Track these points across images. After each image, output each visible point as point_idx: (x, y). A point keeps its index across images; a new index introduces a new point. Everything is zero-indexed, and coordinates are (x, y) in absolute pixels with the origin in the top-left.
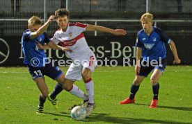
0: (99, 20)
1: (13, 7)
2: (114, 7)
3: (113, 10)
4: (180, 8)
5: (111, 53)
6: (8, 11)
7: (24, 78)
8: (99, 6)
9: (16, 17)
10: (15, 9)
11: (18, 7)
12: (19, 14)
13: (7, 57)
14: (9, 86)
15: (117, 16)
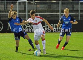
0: (40, 13)
1: (4, 8)
2: (46, 8)
3: (46, 9)
4: (73, 8)
5: (45, 27)
6: (3, 9)
7: (9, 38)
8: (40, 8)
9: (6, 12)
10: (5, 9)
11: (6, 8)
12: (7, 11)
13: (2, 29)
14: (3, 41)
15: (48, 12)
